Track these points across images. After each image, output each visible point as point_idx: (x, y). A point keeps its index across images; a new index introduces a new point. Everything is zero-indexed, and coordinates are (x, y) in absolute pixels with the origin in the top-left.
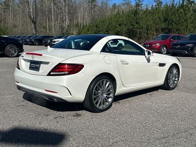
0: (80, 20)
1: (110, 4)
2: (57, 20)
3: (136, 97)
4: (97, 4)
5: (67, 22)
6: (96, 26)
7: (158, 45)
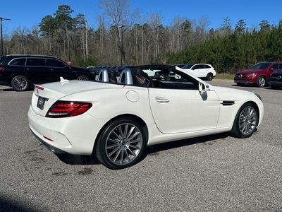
0: (172, 49)
1: (207, 30)
2: (147, 49)
3: (186, 147)
4: (191, 30)
5: (158, 51)
6: (187, 55)
7: (254, 75)
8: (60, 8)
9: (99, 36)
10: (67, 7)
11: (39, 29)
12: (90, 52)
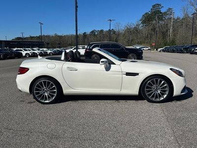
8: (154, 6)
9: (183, 22)
10: (158, 5)
11: (140, 22)
12: (174, 35)
